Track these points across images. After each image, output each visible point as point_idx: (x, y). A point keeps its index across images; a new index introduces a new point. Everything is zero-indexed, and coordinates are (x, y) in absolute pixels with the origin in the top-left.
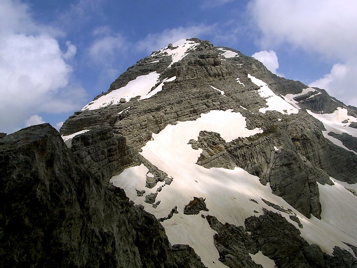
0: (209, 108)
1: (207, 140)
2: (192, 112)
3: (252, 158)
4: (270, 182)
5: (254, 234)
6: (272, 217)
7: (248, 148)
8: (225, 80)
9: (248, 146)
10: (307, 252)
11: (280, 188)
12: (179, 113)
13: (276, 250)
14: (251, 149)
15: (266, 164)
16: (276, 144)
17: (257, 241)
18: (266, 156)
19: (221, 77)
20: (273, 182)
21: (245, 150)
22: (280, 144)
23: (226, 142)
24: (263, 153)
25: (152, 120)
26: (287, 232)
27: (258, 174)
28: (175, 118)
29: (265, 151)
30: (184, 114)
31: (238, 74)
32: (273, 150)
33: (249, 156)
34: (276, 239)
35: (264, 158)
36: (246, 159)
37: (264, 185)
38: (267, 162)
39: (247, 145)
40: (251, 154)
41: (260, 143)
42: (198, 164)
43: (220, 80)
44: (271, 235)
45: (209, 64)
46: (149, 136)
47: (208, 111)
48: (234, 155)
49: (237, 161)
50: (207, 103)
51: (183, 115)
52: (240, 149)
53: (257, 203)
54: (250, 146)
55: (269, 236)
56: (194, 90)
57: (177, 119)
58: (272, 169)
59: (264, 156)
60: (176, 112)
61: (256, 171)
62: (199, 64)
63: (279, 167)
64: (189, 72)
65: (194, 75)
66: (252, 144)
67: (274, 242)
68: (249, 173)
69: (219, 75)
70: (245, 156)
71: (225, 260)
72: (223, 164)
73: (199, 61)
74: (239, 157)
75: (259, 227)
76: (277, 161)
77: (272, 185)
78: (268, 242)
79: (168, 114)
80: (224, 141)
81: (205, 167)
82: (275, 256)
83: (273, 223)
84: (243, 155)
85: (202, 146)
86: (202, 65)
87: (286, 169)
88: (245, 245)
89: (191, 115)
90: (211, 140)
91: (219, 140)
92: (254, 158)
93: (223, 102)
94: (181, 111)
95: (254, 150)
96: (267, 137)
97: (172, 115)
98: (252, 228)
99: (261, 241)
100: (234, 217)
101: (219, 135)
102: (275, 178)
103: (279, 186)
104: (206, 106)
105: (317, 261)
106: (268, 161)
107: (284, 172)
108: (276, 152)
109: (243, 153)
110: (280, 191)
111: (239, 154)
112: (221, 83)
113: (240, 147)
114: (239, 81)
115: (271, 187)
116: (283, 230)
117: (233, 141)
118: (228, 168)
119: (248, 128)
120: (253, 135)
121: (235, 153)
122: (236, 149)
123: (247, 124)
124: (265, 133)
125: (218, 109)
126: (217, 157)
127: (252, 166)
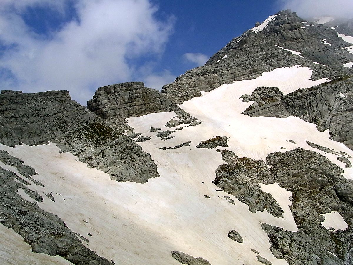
0: (272, 67)
1: (261, 94)
2: (252, 72)
3: (310, 107)
4: (330, 128)
5: (275, 167)
6: (300, 152)
7: (307, 97)
8: (306, 42)
9: (307, 96)
10: (339, 188)
11: (340, 133)
12: (237, 73)
13: (296, 182)
14: (310, 98)
15: (329, 111)
16: (343, 90)
17: (275, 174)
18: (328, 103)
19: (300, 40)
20: (333, 129)
21: (303, 99)
22: (348, 90)
23: (284, 94)
24: (326, 101)
25: (203, 81)
26: (314, 166)
27: (317, 122)
28: (232, 78)
29: (327, 99)
30: (242, 74)
31: (326, 35)
32: (338, 97)
33: (307, 105)
34: (296, 171)
35: (327, 106)
36: (303, 108)
37: (321, 131)
38: (329, 110)
39: (305, 95)
40: (310, 103)
41: (322, 92)
42: (244, 114)
43: (300, 42)
44: (292, 168)
45: (284, 29)
46: (197, 93)
47: (272, 70)
48: (290, 106)
49: (293, 111)
50: (271, 63)
51: (241, 76)
52: (297, 99)
53: (295, 143)
54: (309, 95)
55: (289, 169)
56: (261, 53)
57: (234, 79)
58: (334, 115)
59: (326, 104)
60: (232, 73)
61: (313, 119)
62: (274, 32)
63: (342, 113)
64: (257, 39)
65: (263, 41)
66: (312, 93)
67: (294, 175)
68: (305, 121)
69: (297, 38)
70: (302, 105)
71: (219, 182)
72: (274, 113)
73: (274, 29)
74: (295, 106)
75: (281, 161)
76: (340, 107)
77: (331, 132)
78: (288, 174)
79: (224, 75)
80: (282, 94)
81: (251, 116)
82: (294, 188)
83: (299, 157)
84: (300, 104)
85: (254, 99)
86: (277, 32)
87: (350, 114)
88: (257, 176)
89: (251, 75)
90: (265, 93)
91: (276, 93)
92: (313, 107)
93: (290, 59)
94: (239, 71)
95: (314, 99)
96: (332, 86)
97: (229, 76)
98: (273, 163)
99: (280, 173)
100: (256, 153)
101: (277, 89)
102: (335, 124)
103: (339, 132)
104: (270, 65)
105: (349, 197)
106: (331, 108)
107: (347, 117)
108: (341, 99)
109: (300, 103)
110: (341, 137)
111: (296, 104)
112: (299, 45)
113: (298, 97)
114: (325, 42)
115: (330, 133)
116: (309, 164)
117: (292, 92)
118: (279, 117)
119: (312, 80)
120: (316, 85)
121: (291, 103)
122: (292, 100)
123: (311, 76)
124: (332, 82)
125: (283, 66)
126: (268, 108)
127: (309, 114)
